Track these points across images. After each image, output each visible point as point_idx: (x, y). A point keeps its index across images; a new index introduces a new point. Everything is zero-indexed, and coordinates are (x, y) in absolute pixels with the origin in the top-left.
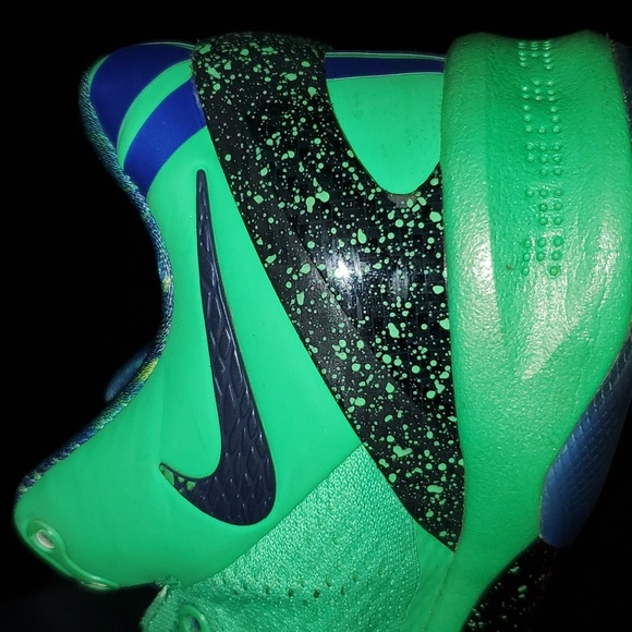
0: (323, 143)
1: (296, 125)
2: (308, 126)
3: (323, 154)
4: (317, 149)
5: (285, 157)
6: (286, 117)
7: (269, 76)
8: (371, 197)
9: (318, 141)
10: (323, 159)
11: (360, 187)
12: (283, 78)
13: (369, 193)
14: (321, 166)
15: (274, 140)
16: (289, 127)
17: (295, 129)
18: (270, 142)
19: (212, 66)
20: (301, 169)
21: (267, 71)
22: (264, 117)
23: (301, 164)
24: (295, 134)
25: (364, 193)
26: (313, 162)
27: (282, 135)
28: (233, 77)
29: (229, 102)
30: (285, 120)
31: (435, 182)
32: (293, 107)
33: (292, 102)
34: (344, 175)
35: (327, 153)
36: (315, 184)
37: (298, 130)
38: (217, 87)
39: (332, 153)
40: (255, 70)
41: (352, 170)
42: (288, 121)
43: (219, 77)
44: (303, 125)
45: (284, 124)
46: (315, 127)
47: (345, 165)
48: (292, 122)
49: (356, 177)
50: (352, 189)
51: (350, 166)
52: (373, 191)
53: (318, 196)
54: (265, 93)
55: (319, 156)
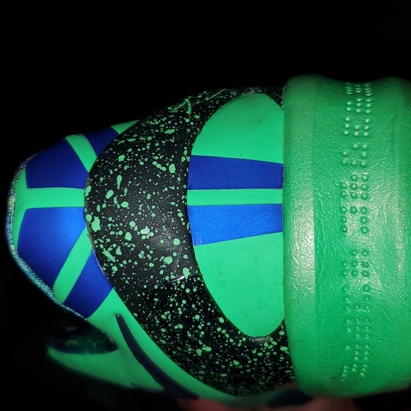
0: (201, 317)
1: (179, 306)
2: (188, 306)
3: (203, 325)
4: (197, 323)
5: (176, 327)
6: (172, 300)
7: (152, 261)
8: (239, 345)
9: (197, 317)
10: (203, 329)
11: (231, 341)
12: (162, 263)
13: (238, 343)
14: (203, 333)
15: (167, 316)
16: (175, 308)
17: (179, 309)
18: (163, 317)
19: (107, 250)
20: (189, 335)
21: (150, 257)
22: (156, 300)
23: (188, 332)
24: (180, 313)
25: (234, 344)
26: (197, 331)
27: (171, 313)
28: (125, 262)
29: (127, 282)
30: (171, 303)
31: (282, 333)
32: (175, 292)
33: (174, 288)
34: (219, 336)
35: (205, 324)
36: (201, 343)
37: (182, 310)
38: (115, 269)
39: (209, 324)
40: (141, 256)
41: (224, 331)
42: (174, 303)
43: (115, 261)
44: (185, 306)
45: (171, 305)
46: (193, 306)
47: (219, 329)
48: (177, 304)
49: (227, 336)
50: (226, 343)
51: (222, 329)
52: (240, 341)
53: (203, 349)
54: (152, 277)
55: (200, 327)
